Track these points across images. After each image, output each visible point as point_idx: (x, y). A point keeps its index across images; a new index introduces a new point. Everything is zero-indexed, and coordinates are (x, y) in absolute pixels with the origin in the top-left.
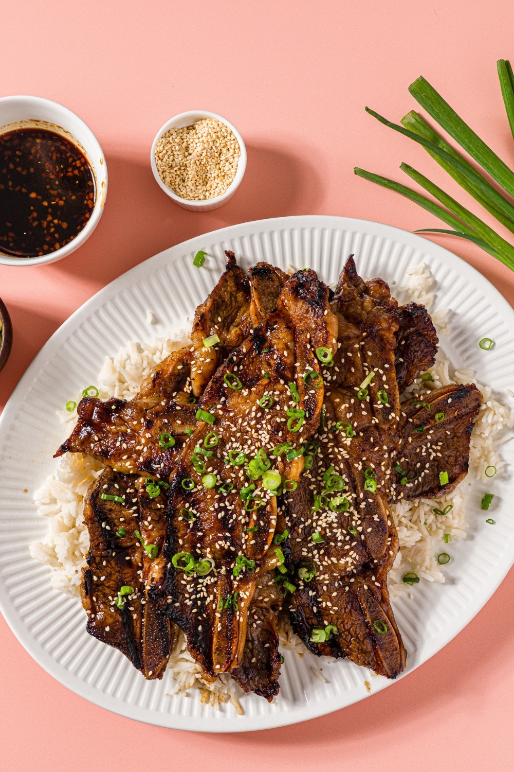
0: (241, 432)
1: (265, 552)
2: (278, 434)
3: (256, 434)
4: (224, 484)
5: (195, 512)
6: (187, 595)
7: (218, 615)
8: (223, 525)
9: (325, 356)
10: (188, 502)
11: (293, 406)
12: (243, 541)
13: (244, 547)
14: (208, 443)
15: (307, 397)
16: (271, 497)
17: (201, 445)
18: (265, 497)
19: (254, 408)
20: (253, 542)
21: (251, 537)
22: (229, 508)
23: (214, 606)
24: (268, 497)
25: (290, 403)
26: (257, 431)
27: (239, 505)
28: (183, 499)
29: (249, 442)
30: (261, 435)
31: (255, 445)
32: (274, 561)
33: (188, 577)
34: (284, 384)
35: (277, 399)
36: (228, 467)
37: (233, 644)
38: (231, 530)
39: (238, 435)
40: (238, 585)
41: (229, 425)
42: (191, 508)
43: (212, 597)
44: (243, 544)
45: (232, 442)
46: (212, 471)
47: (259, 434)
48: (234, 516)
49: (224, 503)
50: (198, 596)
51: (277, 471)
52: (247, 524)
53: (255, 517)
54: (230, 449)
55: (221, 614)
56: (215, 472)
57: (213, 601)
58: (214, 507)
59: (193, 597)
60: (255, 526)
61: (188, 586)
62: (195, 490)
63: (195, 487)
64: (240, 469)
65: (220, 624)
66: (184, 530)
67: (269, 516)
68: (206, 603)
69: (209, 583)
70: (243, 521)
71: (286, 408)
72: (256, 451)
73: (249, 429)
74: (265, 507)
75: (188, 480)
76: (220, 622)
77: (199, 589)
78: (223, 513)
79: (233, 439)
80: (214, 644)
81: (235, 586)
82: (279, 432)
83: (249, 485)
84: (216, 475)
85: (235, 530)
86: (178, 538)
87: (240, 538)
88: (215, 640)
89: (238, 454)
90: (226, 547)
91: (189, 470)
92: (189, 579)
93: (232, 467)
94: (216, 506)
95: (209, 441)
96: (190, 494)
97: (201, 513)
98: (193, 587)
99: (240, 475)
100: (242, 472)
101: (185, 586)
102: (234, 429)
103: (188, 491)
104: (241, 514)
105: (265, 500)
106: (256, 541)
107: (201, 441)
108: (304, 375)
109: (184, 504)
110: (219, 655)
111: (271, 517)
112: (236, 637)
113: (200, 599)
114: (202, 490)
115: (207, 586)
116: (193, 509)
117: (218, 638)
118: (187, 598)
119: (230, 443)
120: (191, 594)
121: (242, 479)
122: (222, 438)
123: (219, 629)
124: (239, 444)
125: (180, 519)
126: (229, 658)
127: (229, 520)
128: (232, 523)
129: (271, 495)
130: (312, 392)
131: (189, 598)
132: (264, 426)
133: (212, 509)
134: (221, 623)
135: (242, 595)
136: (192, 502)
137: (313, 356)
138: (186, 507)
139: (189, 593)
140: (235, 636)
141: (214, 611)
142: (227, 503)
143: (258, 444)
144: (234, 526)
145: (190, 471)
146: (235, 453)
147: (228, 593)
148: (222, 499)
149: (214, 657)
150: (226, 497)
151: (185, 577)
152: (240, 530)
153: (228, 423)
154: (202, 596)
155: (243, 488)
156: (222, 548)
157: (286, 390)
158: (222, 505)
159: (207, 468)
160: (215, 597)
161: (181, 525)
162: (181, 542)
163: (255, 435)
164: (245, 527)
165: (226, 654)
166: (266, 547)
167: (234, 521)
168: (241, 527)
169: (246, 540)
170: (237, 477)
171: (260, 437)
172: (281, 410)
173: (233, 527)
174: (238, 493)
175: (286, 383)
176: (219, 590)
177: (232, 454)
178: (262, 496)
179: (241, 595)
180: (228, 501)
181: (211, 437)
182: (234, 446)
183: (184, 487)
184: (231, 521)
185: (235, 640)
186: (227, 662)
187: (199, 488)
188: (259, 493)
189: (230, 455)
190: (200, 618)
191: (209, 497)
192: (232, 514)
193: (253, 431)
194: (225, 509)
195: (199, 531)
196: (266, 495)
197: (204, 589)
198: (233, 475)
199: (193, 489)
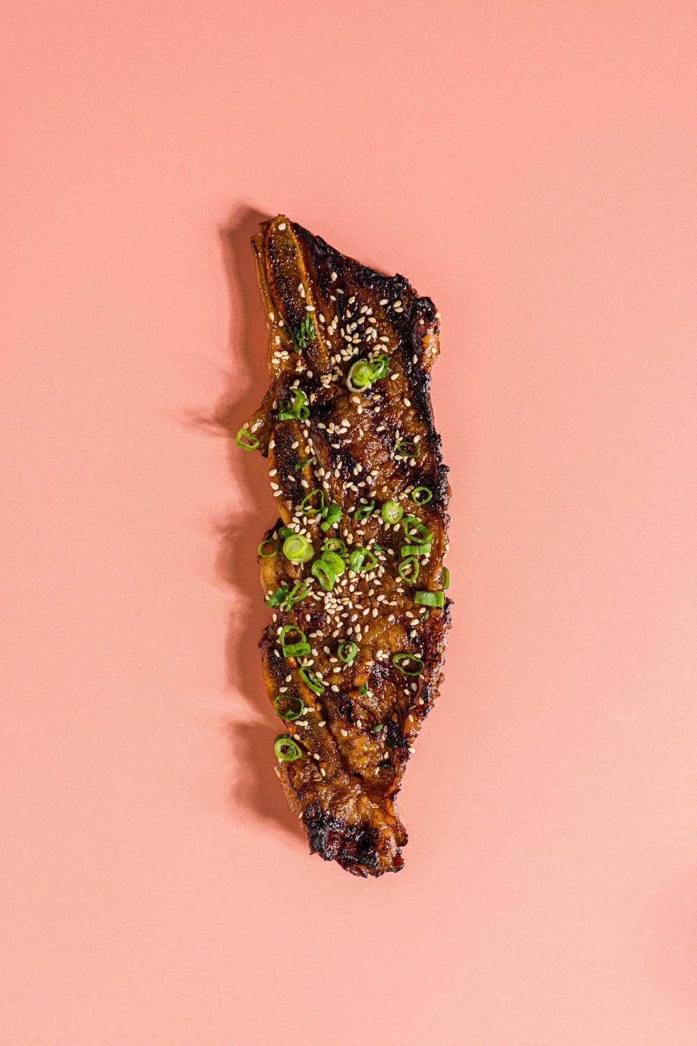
0: (370, 597)
1: (273, 437)
2: (312, 616)
3: (345, 604)
4: (370, 515)
5: (398, 458)
6: (373, 320)
7: (311, 308)
8: (350, 456)
9: (285, 750)
10: (413, 468)
11: (306, 660)
12: (310, 441)
13: (306, 433)
14: (412, 563)
15: (289, 679)
16: (292, 522)
17: (423, 557)
18: (301, 518)
19: (359, 638)
20: (295, 445)
21: (301, 451)
22: (350, 485)
23: (322, 319)
24: (296, 520)
25: (311, 662)
26: (346, 607)
27: (337, 493)
28: (421, 469)
29: (352, 588)
30: (338, 605)
31: (342, 587)
32: (254, 429)
33: (381, 350)
34: (331, 685)
35: (334, 660)
36: (373, 541)
37: (272, 271)
38: (334, 453)
39: (372, 592)
40: (295, 367)
41: (389, 601)
42: (405, 460)
43: (331, 331)
44: (309, 437)
45: (378, 578)
46: (392, 526)
47: (342, 604)
48: (337, 475)
49: (360, 488)
50: (354, 326)
51: (295, 562)
52: (314, 468)
53: (305, 484)
54: (378, 568)
55: (306, 311)
56: (387, 527)
57: (326, 325)
58: (373, 477)
59: (362, 321)
60: (300, 470)
61: (375, 335)
62: (408, 491)
63: (410, 495)
64: (354, 544)
65: (303, 295)
66: (408, 423)
67: (284, 492)
68: (336, 318)
69: (343, 352)
70: (322, 471)
71: (315, 653)
72: (338, 580)
73: (359, 607)
74: (294, 505)
75: (424, 502)
76: (304, 299)
77: (357, 335)
78: (356, 473)
79: (377, 583)
80: (301, 260)
81: (299, 363)
82: (312, 619)
83: (332, 526)
84: (384, 523)
85: (329, 455)
86: (413, 407)
87: (316, 445)
88: (302, 267)
89: (364, 565)
90: (332, 425)
91: (428, 514)
92: (378, 348)
93: (366, 543)
94: (369, 480)
95: (413, 567)
96: (413, 481)
97: (389, 459)
98: (367, 336)
99: (351, 536)
100: (350, 541)
101: (380, 334)
102: (381, 598)
103: (419, 486)
104: (329, 481)
105: (299, 514)
106: (291, 449)
107: (425, 562)
108: (305, 711)
109: (418, 463)
110: (288, 246)
111: (281, 492)
112: (271, 284)
113: (350, 322)
114: (398, 494)
115: (345, 345)
116: (402, 460)
117: (298, 271)
118: (372, 316)
119: (380, 575)
120: (367, 324)
121: (346, 532)
122: (394, 578)
123: (301, 286)
124: (367, 580)
125: (417, 439)
126: (270, 246)
127: (343, 465)
128: (337, 464)
129: (291, 526)
130: (283, 690)
131: (367, 317)
132: (337, 619)
133: (374, 473)
134: (301, 298)
135: (285, 355)
136: (407, 470)
137: (305, 744)
138: (413, 460)
139: (371, 325)
140: (273, 286)
141: (319, 311)
142: (355, 489)
143: (339, 591)
144: (332, 460)
145: (425, 514)
146: (368, 563)
147: (307, 348)
148: (365, 491)
149: (294, 239)
150: (360, 497)
151: (385, 348)
152: (322, 457)
153: (394, 603)
154: (348, 326)
155: (339, 520)
156: (338, 423)
157: (325, 678)
158: (362, 484)
159: (402, 528)
160: (325, 333)
161: (412, 429)
162: (408, 403)
163: (347, 601)
164: (315, 463)
165: (278, 252)
166: (272, 445)
167: (336, 468)
168: (322, 461)
169: (307, 444)
170: (353, 531)
171: (339, 601)
172: (322, 648)
173: (334, 460)
174: (345, 510)
175: (328, 689)
176: (322, 346)
177: (371, 562)
178: (305, 519)
179: (285, 353)
180: (355, 493)
181: (413, 573)
182: (373, 575)
183: (427, 490)
184: (340, 466)
185: (271, 279)
186: (270, 240)
187: (404, 496)
188: (311, 522)
189: (375, 560)
190: (340, 291)
191: (385, 489)
192: (342, 476)
193: (351, 606)
194: (356, 480)
195: (383, 432)
196: (299, 522)
197: (349, 339)
198: (360, 532)
199: (412, 491)
